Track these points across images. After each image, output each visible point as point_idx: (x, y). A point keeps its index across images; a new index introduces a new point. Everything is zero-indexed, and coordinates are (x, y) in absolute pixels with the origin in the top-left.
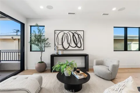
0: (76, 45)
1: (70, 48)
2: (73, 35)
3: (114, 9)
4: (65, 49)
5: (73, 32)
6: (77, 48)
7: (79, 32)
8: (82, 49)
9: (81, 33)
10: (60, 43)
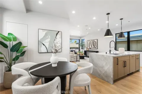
0: (94, 46)
1: (92, 48)
2: (93, 42)
3: (99, 30)
4: (90, 49)
5: (93, 40)
6: (94, 48)
7: (95, 40)
8: (97, 48)
9: (96, 41)
10: (89, 46)
